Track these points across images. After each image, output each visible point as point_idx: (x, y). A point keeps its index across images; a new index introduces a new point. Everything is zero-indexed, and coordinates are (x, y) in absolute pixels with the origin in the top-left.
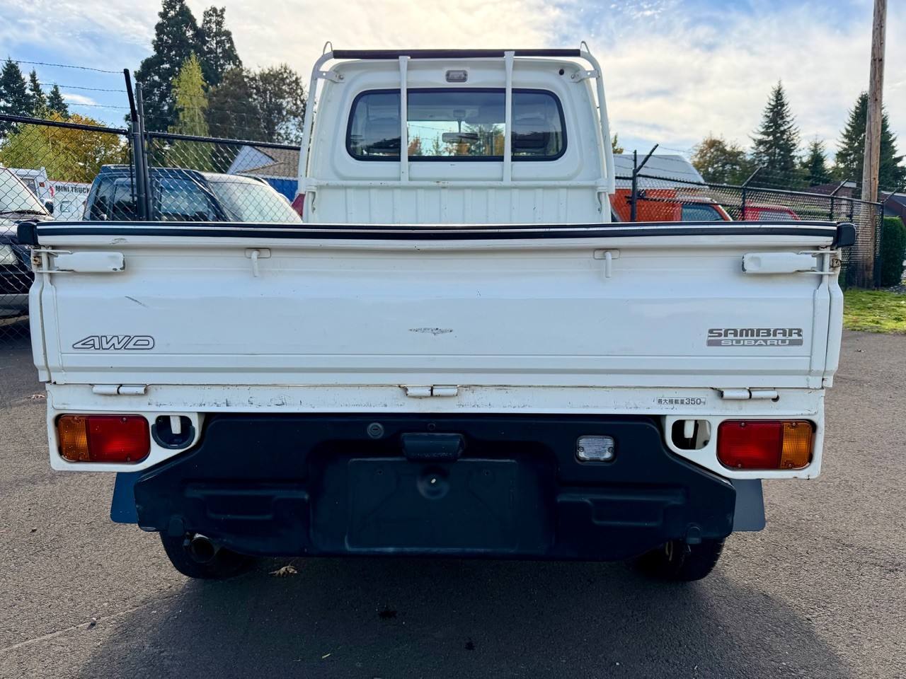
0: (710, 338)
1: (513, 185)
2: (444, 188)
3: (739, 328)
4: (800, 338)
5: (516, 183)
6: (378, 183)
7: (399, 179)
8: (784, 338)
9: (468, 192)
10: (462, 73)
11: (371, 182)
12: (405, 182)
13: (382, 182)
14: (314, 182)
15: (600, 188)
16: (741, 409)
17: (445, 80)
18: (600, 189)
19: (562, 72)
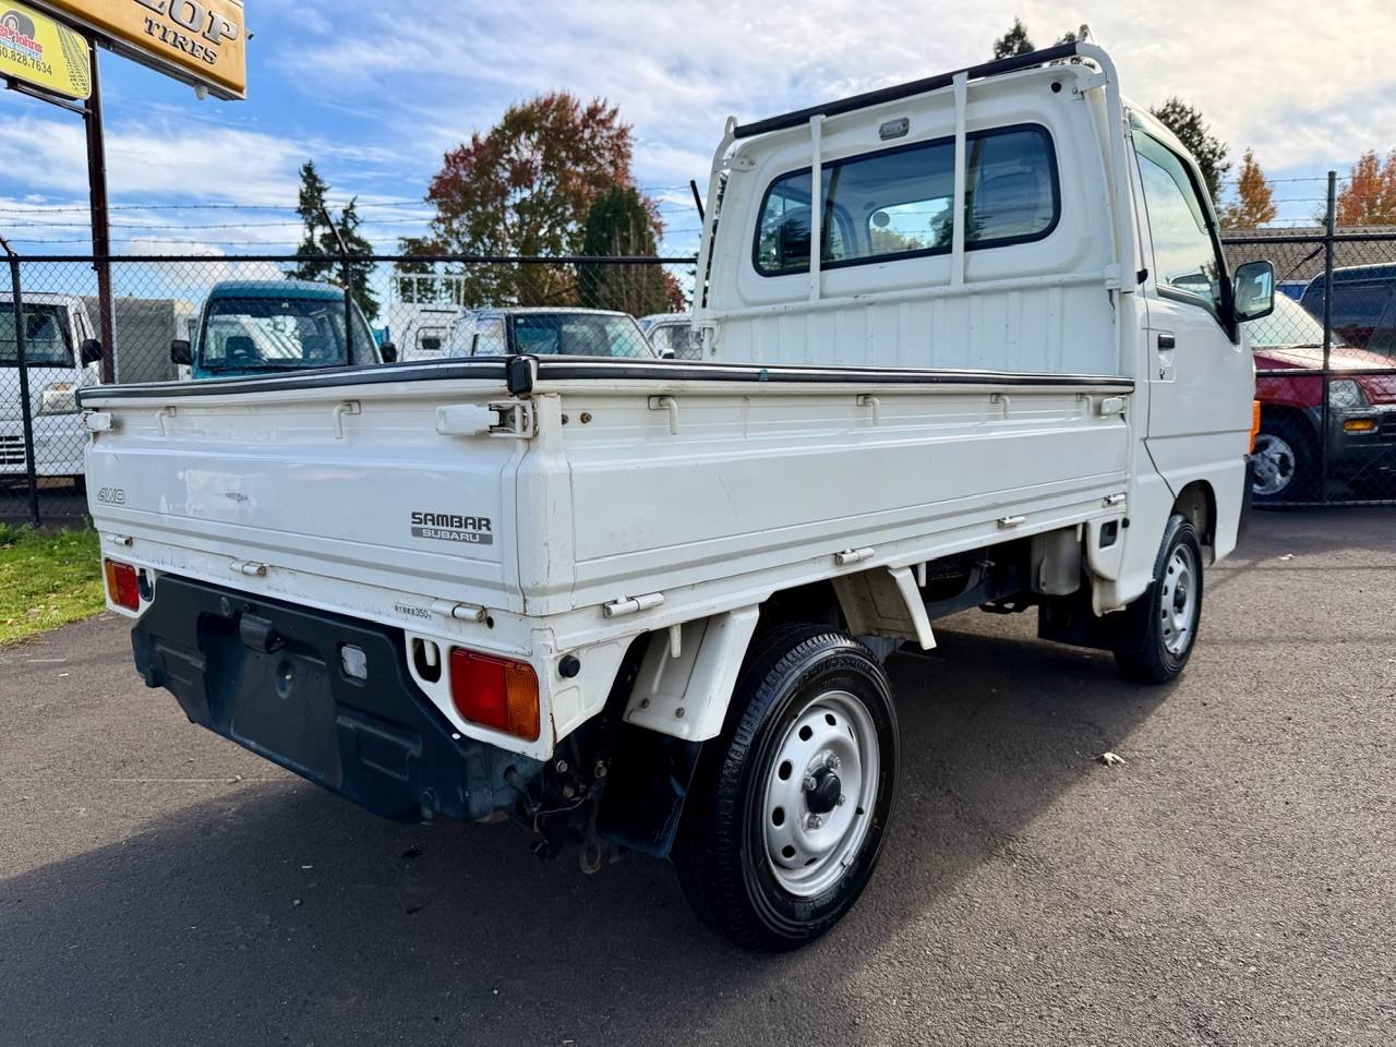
0: (415, 525)
1: (966, 290)
2: (871, 304)
3: (436, 514)
4: (489, 533)
5: (970, 286)
6: (782, 307)
7: (806, 299)
8: (474, 531)
9: (904, 308)
10: (902, 122)
12: (815, 301)
13: (787, 304)
14: (710, 314)
15: (1108, 282)
16: (461, 632)
17: (879, 139)
18: (1109, 284)
19: (1056, 87)
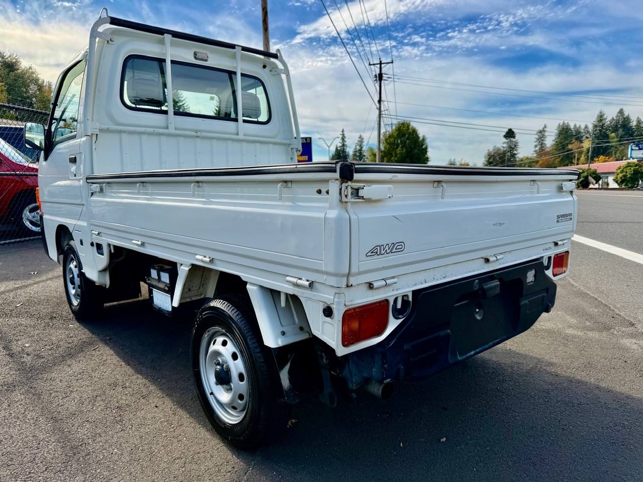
1: (245, 139)
2: (198, 137)
4: (572, 217)
6: (151, 130)
7: (167, 128)
9: (214, 141)
10: (205, 55)
11: (145, 129)
12: (172, 131)
13: (155, 129)
14: (98, 125)
17: (193, 58)
18: (292, 146)
19: (264, 67)
